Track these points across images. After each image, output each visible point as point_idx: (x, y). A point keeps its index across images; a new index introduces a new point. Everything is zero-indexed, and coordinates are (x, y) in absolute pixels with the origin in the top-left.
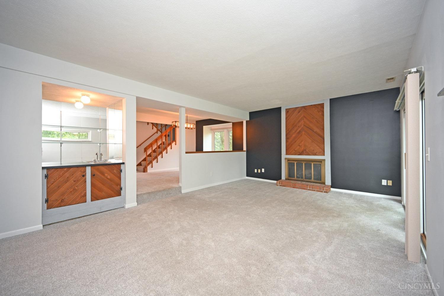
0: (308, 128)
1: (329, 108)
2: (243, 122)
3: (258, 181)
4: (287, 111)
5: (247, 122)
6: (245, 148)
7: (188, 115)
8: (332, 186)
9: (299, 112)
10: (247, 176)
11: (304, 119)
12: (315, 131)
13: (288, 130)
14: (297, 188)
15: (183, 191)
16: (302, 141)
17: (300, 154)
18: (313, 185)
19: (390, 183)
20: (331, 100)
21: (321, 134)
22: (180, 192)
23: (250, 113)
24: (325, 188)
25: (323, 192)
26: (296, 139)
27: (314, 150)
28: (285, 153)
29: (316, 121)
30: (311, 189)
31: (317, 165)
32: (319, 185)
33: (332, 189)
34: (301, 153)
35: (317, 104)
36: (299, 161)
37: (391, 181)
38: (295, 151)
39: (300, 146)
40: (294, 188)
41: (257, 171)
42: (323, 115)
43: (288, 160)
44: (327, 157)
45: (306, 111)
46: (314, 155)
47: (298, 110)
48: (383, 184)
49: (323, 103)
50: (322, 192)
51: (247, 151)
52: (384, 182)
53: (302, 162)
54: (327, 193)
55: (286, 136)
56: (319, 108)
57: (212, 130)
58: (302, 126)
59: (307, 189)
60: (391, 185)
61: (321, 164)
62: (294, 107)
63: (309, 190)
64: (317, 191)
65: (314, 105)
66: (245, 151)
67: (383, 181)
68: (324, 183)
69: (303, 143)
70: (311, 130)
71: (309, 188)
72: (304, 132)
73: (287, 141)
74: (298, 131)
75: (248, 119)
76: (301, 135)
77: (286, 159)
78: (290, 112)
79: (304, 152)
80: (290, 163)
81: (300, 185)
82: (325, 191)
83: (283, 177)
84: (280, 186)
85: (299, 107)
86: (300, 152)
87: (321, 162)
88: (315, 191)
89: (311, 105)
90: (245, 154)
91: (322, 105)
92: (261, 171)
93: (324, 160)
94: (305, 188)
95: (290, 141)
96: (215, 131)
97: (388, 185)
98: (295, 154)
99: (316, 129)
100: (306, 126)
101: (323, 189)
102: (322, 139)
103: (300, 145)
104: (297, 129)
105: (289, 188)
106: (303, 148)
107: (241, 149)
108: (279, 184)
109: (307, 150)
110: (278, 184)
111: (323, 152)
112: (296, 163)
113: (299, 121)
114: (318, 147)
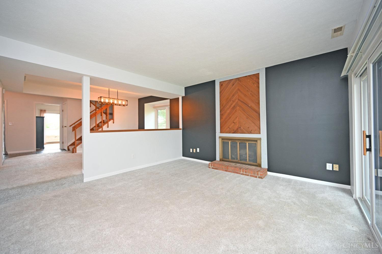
1: (265, 79)
2: (179, 98)
3: (193, 162)
4: (221, 84)
5: (183, 97)
6: (181, 126)
7: (119, 91)
8: (269, 170)
9: (233, 85)
10: (183, 156)
11: (239, 92)
12: (250, 106)
13: (222, 106)
14: (229, 172)
15: (85, 180)
18: (248, 169)
19: (336, 167)
20: (266, 68)
21: (257, 109)
22: (82, 181)
23: (186, 88)
24: (259, 173)
25: (258, 177)
26: (231, 116)
27: (249, 128)
28: (219, 131)
29: (251, 94)
30: (244, 173)
31: (253, 145)
32: (254, 167)
33: (269, 173)
34: (236, 131)
35: (251, 75)
36: (234, 140)
37: (337, 166)
38: (230, 128)
40: (226, 171)
41: (193, 150)
42: (259, 87)
43: (222, 139)
44: (263, 136)
45: (240, 83)
47: (233, 81)
48: (328, 168)
49: (259, 74)
50: (256, 177)
51: (183, 129)
52: (329, 167)
53: (237, 141)
54: (262, 179)
55: (220, 112)
56: (254, 79)
57: (155, 107)
58: (237, 100)
59: (239, 173)
60: (338, 170)
61: (256, 144)
62: (229, 79)
63: (242, 174)
64: (251, 176)
65: (249, 76)
66: (181, 129)
67: (328, 164)
68: (260, 166)
69: (237, 119)
70: (246, 104)
71: (242, 172)
72: (238, 108)
73: (221, 118)
74: (232, 106)
75: (184, 95)
76: (236, 111)
77: (220, 137)
78: (224, 85)
79: (239, 129)
80: (225, 142)
81: (232, 168)
82: (259, 176)
83: (218, 158)
84: (212, 168)
85: (233, 79)
86: (235, 129)
87: (257, 141)
88: (248, 175)
89: (246, 76)
90: (181, 131)
91: (257, 76)
92: (196, 150)
93: (260, 139)
94: (237, 172)
95: (224, 117)
96: (158, 109)
97: (334, 170)
98: (230, 133)
99: (251, 104)
100: (240, 101)
101: (258, 174)
103: (235, 122)
104: (232, 104)
105: (221, 171)
106: (237, 126)
107: (177, 128)
108: (212, 166)
109: (242, 128)
110: (210, 166)
111: (258, 129)
112: (230, 142)
113: (233, 95)
114: (253, 124)
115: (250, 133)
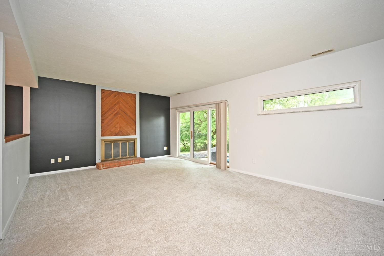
0: (124, 112)
1: (139, 99)
2: (22, 87)
4: (103, 91)
8: (141, 157)
9: (115, 96)
10: (32, 173)
11: (120, 103)
12: (129, 115)
16: (118, 123)
17: (116, 135)
20: (140, 94)
21: (133, 118)
26: (112, 122)
27: (127, 131)
28: (100, 135)
29: (130, 107)
31: (131, 143)
36: (116, 142)
37: (167, 147)
38: (111, 132)
39: (116, 127)
41: (56, 160)
43: (105, 142)
44: (138, 136)
45: (121, 97)
46: (128, 135)
47: (114, 94)
49: (135, 94)
50: (141, 163)
53: (118, 142)
55: (101, 117)
58: (118, 109)
61: (134, 142)
64: (138, 163)
65: (128, 93)
67: (164, 147)
68: (136, 157)
69: (118, 124)
70: (126, 114)
72: (119, 115)
73: (102, 121)
74: (114, 113)
76: (117, 118)
77: (101, 140)
78: (106, 93)
79: (120, 132)
80: (107, 144)
83: (98, 161)
85: (115, 91)
86: (116, 133)
87: (134, 140)
88: (136, 163)
89: (126, 93)
91: (134, 96)
92: (64, 159)
93: (136, 139)
94: (128, 163)
95: (106, 121)
97: (166, 149)
98: (111, 135)
100: (121, 110)
102: (134, 122)
106: (119, 129)
109: (122, 131)
111: (135, 132)
112: (112, 144)
113: (115, 105)
114: (131, 129)
115: (129, 135)
